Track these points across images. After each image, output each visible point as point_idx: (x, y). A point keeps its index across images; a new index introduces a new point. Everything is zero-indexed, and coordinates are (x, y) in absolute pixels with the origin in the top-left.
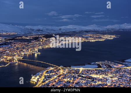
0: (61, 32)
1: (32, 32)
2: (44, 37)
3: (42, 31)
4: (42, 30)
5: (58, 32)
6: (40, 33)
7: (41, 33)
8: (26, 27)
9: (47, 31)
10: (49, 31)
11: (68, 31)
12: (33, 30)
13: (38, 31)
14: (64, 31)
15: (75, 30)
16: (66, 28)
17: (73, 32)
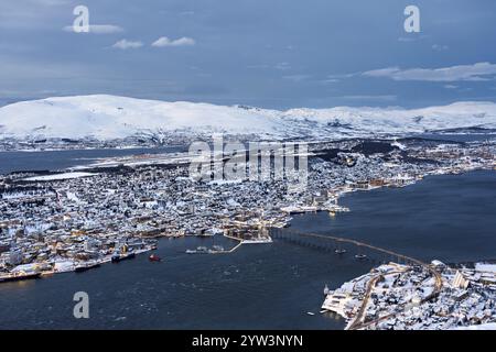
0: (421, 131)
1: (311, 132)
2: (356, 149)
3: (347, 126)
4: (347, 122)
5: (411, 130)
6: (340, 137)
7: (345, 136)
8: (287, 113)
9: (367, 128)
10: (373, 128)
11: (449, 127)
12: (314, 124)
13: (335, 129)
14: (434, 127)
15: (480, 119)
16: (440, 113)
17: (470, 128)
